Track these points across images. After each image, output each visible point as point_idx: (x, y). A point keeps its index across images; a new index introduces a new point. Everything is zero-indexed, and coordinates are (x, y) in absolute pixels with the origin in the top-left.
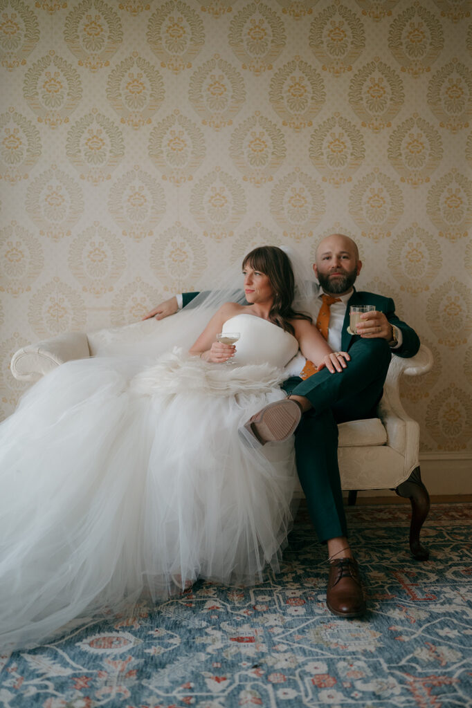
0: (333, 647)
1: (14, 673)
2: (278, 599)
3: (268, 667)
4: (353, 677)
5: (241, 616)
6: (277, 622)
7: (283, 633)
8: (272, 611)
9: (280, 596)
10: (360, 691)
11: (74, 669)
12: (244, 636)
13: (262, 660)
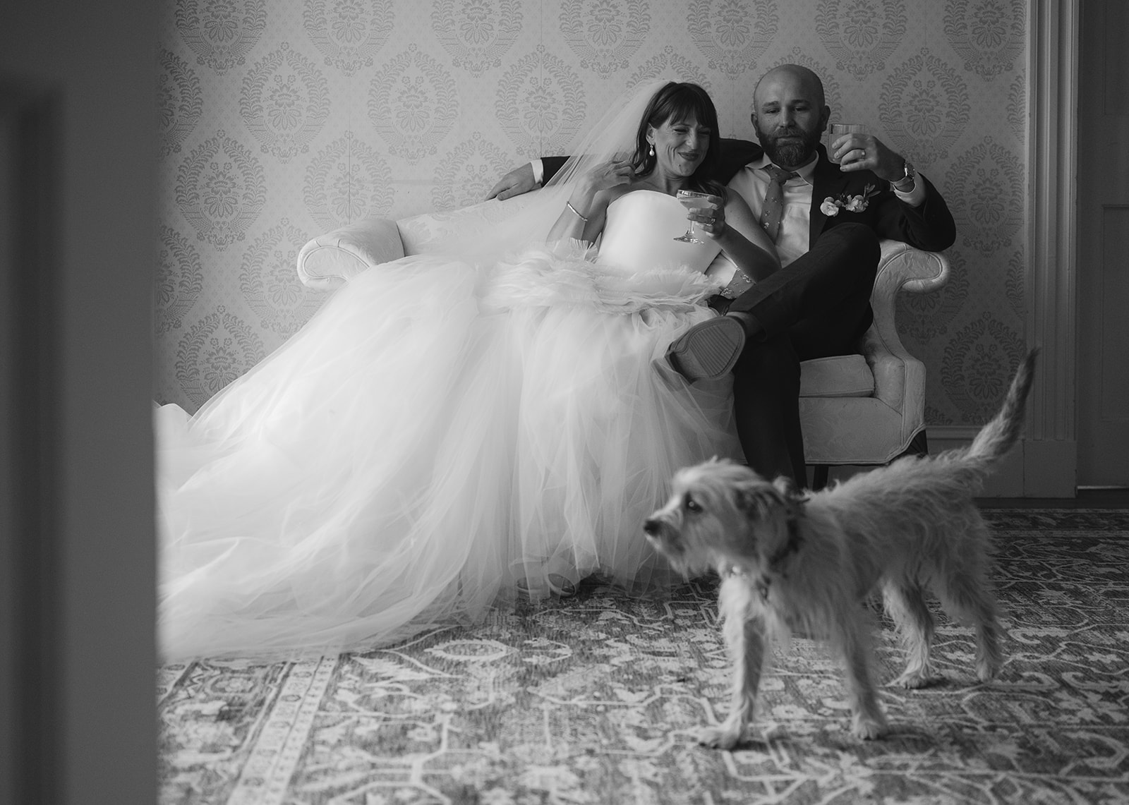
0: (791, 665)
1: (349, 675)
2: (707, 612)
3: (700, 682)
4: (820, 694)
5: (654, 629)
6: (708, 638)
7: (718, 649)
8: (700, 626)
9: (710, 610)
10: (830, 709)
11: (431, 673)
12: (662, 650)
13: (691, 675)
